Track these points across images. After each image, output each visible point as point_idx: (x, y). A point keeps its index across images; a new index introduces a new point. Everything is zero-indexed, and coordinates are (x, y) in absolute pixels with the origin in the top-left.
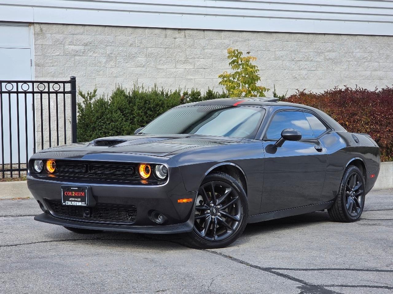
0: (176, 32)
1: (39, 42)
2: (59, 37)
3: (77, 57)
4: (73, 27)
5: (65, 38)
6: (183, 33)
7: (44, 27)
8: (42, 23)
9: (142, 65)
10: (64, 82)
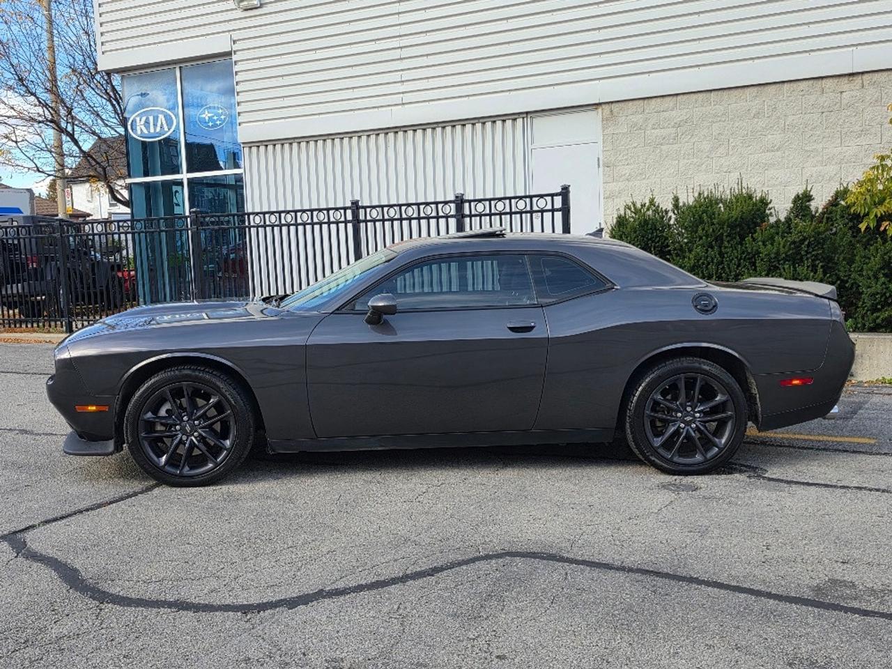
0: (845, 80)
1: (607, 131)
2: (638, 118)
3: (664, 147)
4: (659, 100)
5: (646, 120)
6: (858, 79)
7: (615, 107)
8: (612, 102)
9: (776, 148)
10: (552, 195)
